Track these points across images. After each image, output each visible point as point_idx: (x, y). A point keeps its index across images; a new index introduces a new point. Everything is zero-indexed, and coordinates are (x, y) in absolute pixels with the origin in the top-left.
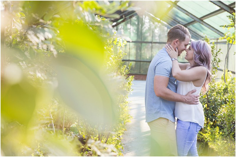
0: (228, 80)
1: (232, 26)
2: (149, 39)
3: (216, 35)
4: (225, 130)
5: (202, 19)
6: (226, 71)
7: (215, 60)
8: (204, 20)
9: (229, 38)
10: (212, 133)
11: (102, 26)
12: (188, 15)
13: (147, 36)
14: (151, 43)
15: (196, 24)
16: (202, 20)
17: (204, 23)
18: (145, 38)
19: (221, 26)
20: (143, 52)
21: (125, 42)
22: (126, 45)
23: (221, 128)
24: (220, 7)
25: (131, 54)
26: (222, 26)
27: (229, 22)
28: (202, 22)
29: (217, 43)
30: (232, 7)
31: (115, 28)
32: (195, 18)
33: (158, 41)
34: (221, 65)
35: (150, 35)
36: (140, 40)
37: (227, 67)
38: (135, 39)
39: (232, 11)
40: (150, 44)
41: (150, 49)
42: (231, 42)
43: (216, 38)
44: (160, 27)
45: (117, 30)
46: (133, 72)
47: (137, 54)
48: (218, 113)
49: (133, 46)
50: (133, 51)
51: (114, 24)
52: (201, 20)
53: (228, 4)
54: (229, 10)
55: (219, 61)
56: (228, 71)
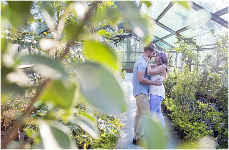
0: (177, 72)
1: (178, 43)
2: (134, 50)
3: (170, 48)
4: (176, 99)
5: (162, 39)
6: (176, 67)
7: (170, 61)
9: (177, 49)
10: (168, 101)
11: (109, 44)
12: (154, 37)
13: (133, 49)
14: (135, 52)
15: (159, 42)
16: (162, 40)
17: (163, 42)
18: (132, 50)
20: (130, 57)
21: (121, 52)
22: (121, 54)
23: (174, 98)
24: (171, 32)
25: (124, 58)
26: (173, 43)
27: (177, 40)
28: (162, 41)
29: (170, 52)
30: (178, 32)
31: (115, 44)
32: (158, 39)
33: (139, 51)
34: (173, 64)
35: (134, 48)
36: (129, 51)
37: (176, 65)
38: (126, 50)
39: (178, 35)
40: (134, 53)
41: (134, 56)
42: (178, 51)
44: (139, 44)
45: (116, 46)
46: (125, 68)
47: (127, 58)
48: (172, 90)
49: (125, 54)
50: (125, 57)
51: (115, 42)
52: (161, 40)
53: (175, 31)
54: (176, 34)
55: (172, 62)
56: (177, 67)
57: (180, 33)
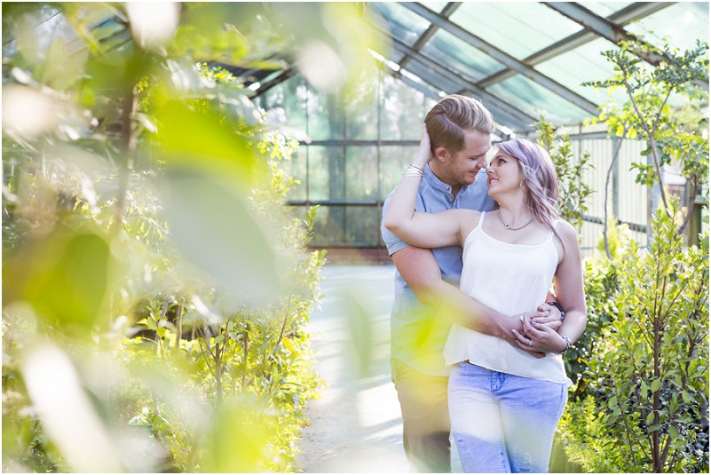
0: (620, 252)
1: (621, 83)
2: (370, 133)
3: (576, 112)
4: (612, 403)
5: (531, 63)
6: (611, 221)
7: (572, 188)
8: (537, 68)
9: (613, 120)
10: (575, 418)
11: (223, 98)
12: (487, 53)
13: (363, 125)
14: (376, 143)
15: (511, 81)
16: (531, 68)
17: (536, 77)
18: (357, 129)
19: (584, 85)
20: (350, 172)
21: (295, 144)
22: (294, 156)
23: (601, 398)
24: (581, 23)
25: (311, 181)
26: (589, 84)
27: (609, 70)
28: (530, 73)
29: (580, 137)
30: (618, 22)
31: (258, 100)
32: (509, 62)
33: (398, 137)
34: (594, 207)
35: (370, 119)
36: (339, 137)
37: (615, 212)
38: (324, 135)
39: (620, 36)
40: (374, 149)
41: (373, 165)
42: (619, 133)
43: (577, 122)
44: (400, 92)
45: (264, 106)
46: (320, 239)
47: (332, 179)
48: (591, 353)
49: (319, 157)
50: (321, 176)
51: (256, 86)
52: (527, 65)
53: (605, 13)
54: (610, 33)
55: (586, 193)
56: (620, 223)
57: (628, 23)
